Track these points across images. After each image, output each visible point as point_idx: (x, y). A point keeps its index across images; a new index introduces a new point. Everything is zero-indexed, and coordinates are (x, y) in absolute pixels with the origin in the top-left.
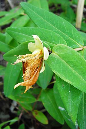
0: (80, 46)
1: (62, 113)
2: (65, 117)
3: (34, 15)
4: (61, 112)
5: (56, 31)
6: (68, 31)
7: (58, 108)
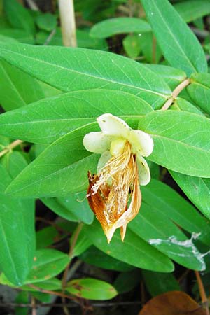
0: (166, 97)
1: (162, 250)
2: (171, 254)
3: (41, 69)
4: (158, 248)
5: (108, 86)
6: (132, 76)
7: (148, 244)
